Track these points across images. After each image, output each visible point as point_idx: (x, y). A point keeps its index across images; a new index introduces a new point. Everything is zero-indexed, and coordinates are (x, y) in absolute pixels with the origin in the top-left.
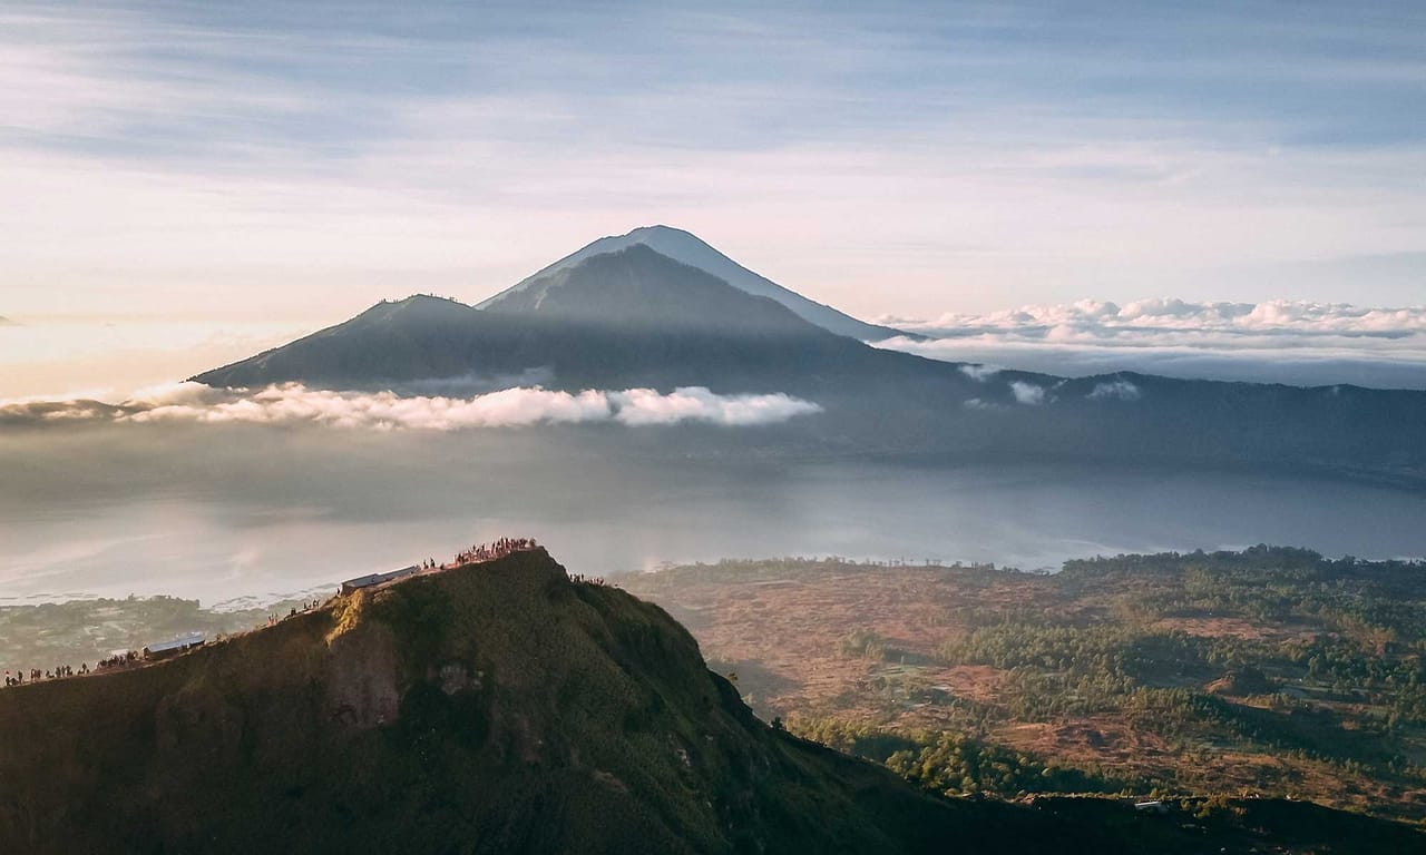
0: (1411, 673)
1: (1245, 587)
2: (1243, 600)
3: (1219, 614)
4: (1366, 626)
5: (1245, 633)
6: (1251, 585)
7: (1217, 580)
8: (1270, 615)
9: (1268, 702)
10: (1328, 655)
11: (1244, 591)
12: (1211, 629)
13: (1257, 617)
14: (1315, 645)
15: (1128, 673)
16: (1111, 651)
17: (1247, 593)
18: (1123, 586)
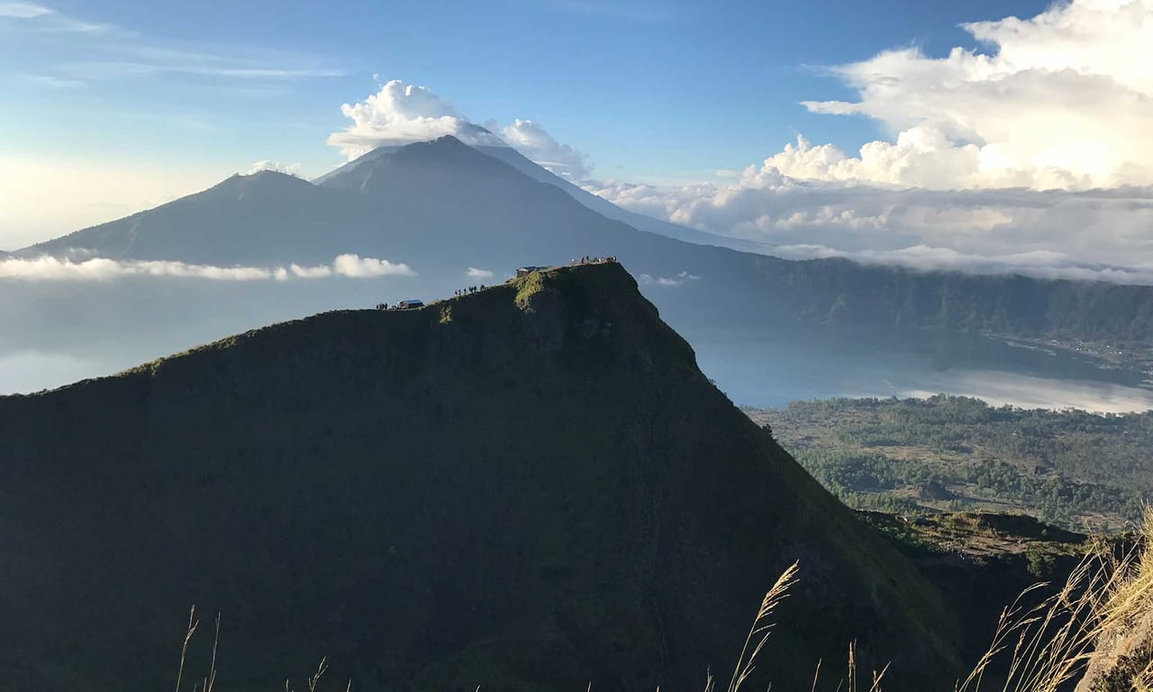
0: (1054, 489)
1: (929, 425)
2: (928, 434)
3: (908, 443)
4: (1020, 455)
5: (928, 458)
6: (933, 424)
7: (907, 420)
8: (948, 445)
9: (947, 506)
10: (992, 474)
11: (928, 428)
12: (903, 453)
13: (938, 447)
14: (982, 467)
15: (842, 483)
16: (828, 467)
17: (931, 430)
18: (834, 422)
